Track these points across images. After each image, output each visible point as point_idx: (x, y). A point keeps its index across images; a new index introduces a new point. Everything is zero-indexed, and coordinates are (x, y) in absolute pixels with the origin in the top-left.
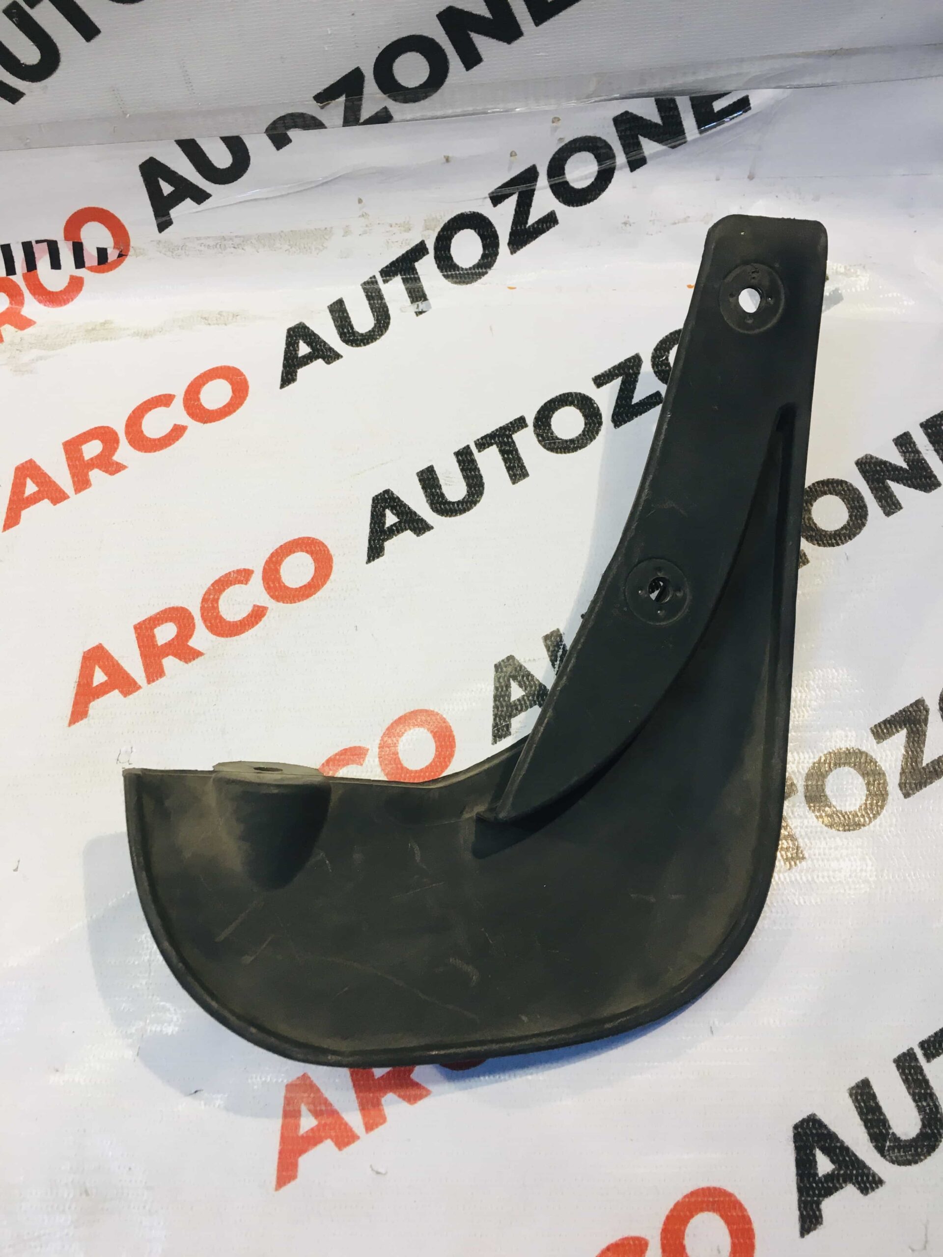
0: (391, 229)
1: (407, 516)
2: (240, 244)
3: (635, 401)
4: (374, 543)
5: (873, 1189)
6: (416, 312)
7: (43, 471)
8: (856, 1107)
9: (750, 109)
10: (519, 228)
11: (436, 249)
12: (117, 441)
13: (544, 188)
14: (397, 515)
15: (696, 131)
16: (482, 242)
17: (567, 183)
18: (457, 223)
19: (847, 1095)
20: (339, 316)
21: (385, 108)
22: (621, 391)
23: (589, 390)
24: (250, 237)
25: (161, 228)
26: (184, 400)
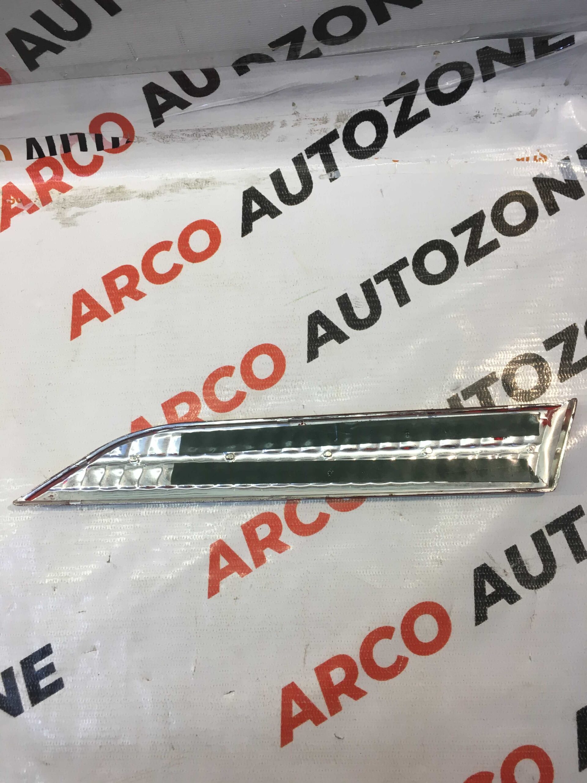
0: (314, 122)
1: (332, 330)
2: (210, 134)
3: (481, 245)
4: (311, 347)
6: (330, 179)
7: (91, 297)
9: (574, 43)
10: (402, 120)
11: (344, 134)
12: (137, 276)
13: (421, 94)
14: (325, 328)
15: (534, 57)
16: (376, 129)
17: (439, 90)
18: (360, 118)
20: (278, 182)
21: (318, 49)
22: (471, 239)
23: (449, 238)
24: (217, 129)
25: (156, 124)
26: (178, 244)
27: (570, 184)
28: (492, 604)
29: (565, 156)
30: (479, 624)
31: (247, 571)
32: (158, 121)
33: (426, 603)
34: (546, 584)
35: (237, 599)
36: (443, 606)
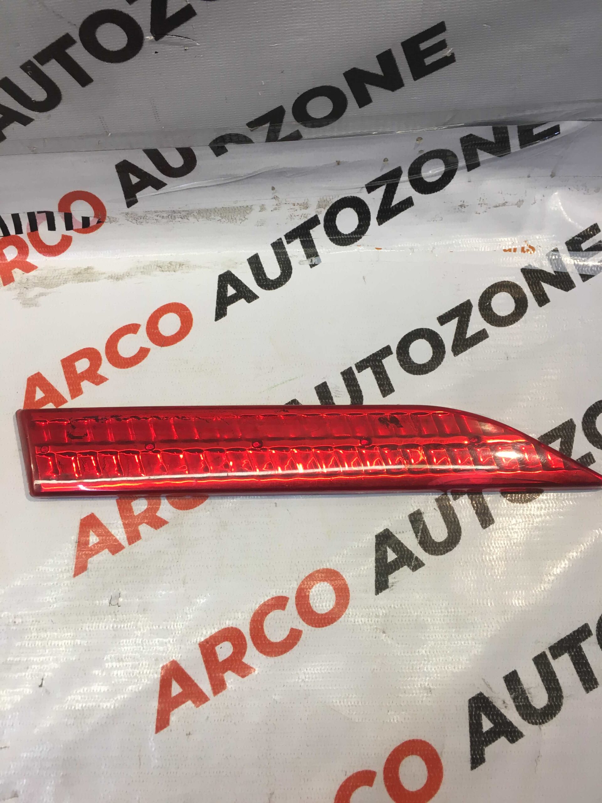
0: (294, 207)
2: (186, 216)
3: (468, 335)
6: (310, 265)
7: (48, 381)
9: (559, 133)
10: (385, 208)
11: (326, 220)
12: (100, 359)
13: (404, 182)
15: (519, 147)
16: (359, 216)
17: (422, 178)
18: (342, 204)
20: (255, 267)
21: (298, 131)
22: (458, 328)
23: (435, 327)
24: (193, 211)
25: (129, 205)
26: (147, 328)
27: (559, 275)
28: (490, 743)
29: (553, 248)
30: (475, 768)
31: (203, 700)
32: (131, 200)
33: (413, 741)
34: (552, 718)
35: (190, 734)
36: (433, 745)
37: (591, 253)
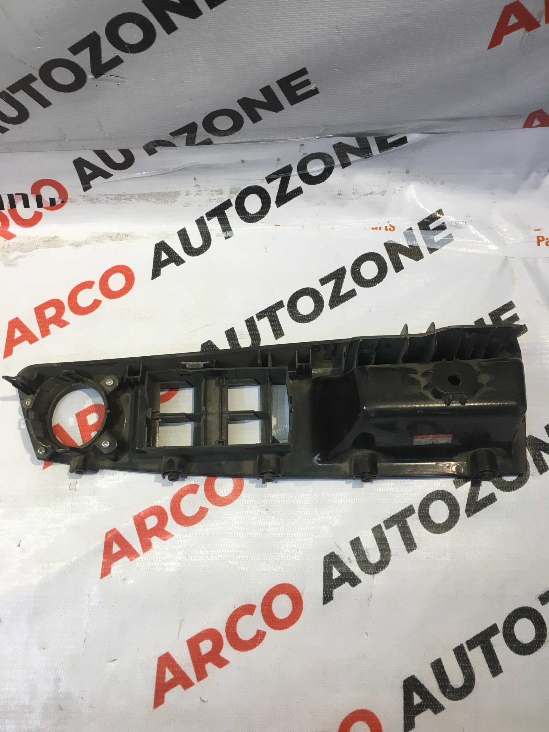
0: (212, 193)
2: (129, 198)
3: (342, 294)
5: (439, 712)
6: (225, 237)
7: (24, 324)
8: (434, 672)
9: (407, 142)
10: (281, 194)
11: (236, 203)
12: (63, 308)
13: (295, 175)
15: (378, 151)
16: (261, 201)
17: (308, 173)
18: (248, 191)
19: (430, 666)
20: (183, 238)
21: (209, 138)
22: (334, 288)
23: (318, 287)
24: (134, 195)
25: (85, 189)
26: (99, 284)
27: (412, 248)
28: (338, 587)
29: (409, 227)
30: (326, 604)
31: (135, 556)
32: (86, 187)
33: (283, 584)
34: (382, 570)
35: (125, 579)
36: (297, 587)
37: (437, 231)
